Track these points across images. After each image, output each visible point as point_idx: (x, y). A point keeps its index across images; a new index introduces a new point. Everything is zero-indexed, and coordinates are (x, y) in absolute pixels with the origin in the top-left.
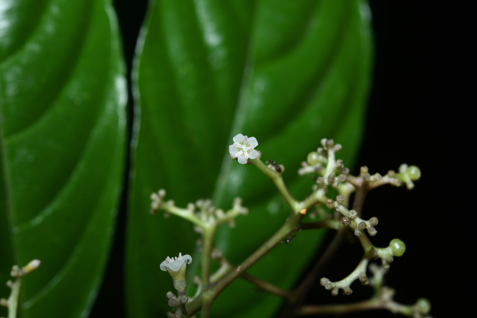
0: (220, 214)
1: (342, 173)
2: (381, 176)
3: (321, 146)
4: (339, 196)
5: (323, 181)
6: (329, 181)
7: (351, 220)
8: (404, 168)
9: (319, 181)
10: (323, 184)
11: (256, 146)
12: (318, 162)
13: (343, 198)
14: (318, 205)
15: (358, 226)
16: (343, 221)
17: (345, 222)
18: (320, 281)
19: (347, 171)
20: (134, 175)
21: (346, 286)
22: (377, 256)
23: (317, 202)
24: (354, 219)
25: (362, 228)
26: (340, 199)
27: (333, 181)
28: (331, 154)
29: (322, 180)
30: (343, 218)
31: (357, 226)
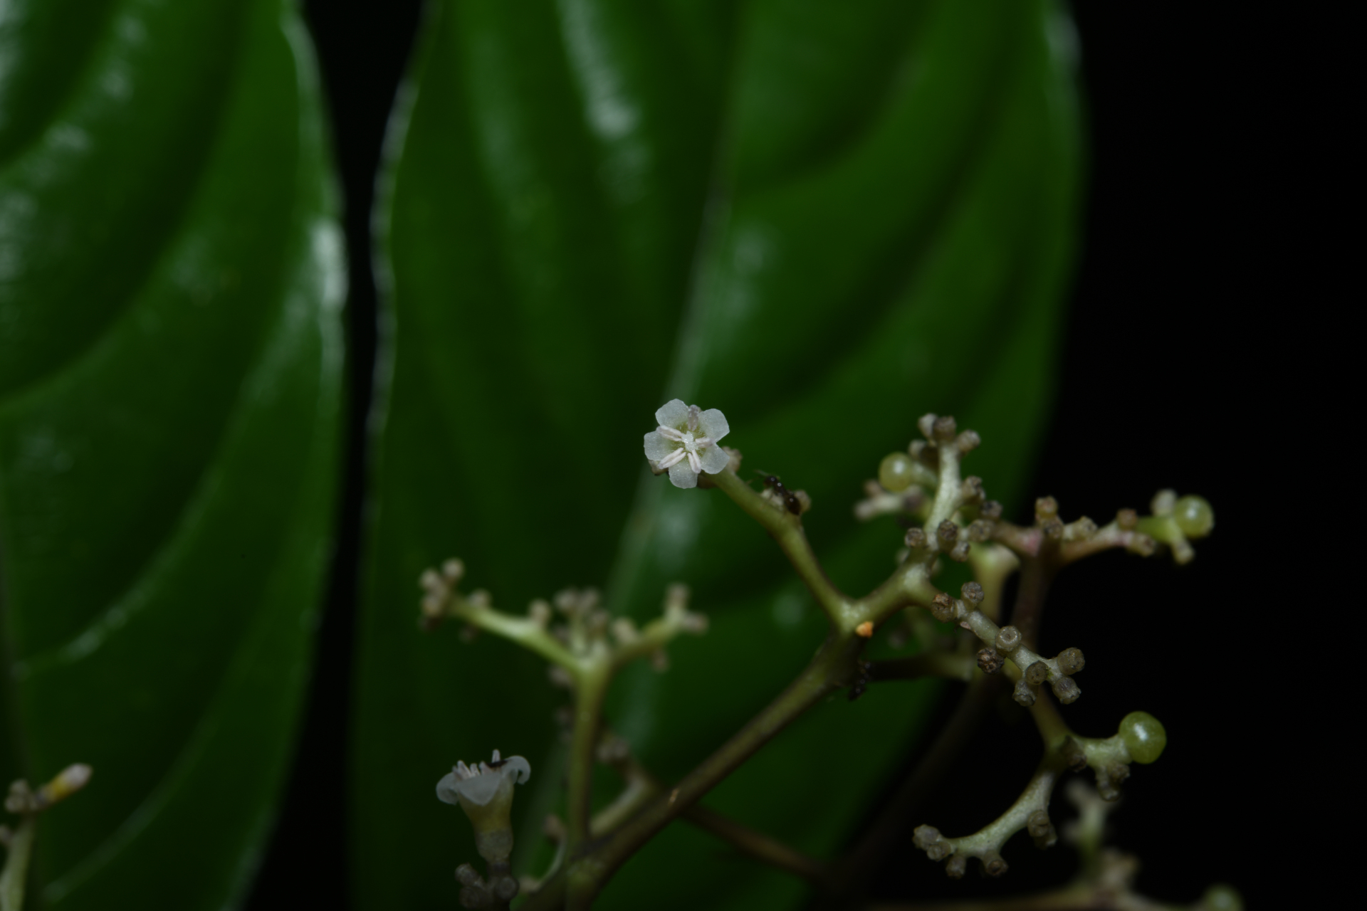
0: (625, 631)
1: (980, 517)
2: (1094, 527)
3: (919, 435)
4: (971, 584)
5: (924, 540)
6: (939, 539)
7: (1005, 658)
8: (1165, 501)
9: (911, 538)
10: (924, 547)
11: (722, 437)
12: (912, 481)
13: (981, 590)
14: (910, 609)
15: (1024, 674)
16: (980, 660)
17: (986, 662)
18: (912, 834)
19: (996, 509)
20: (375, 512)
21: (988, 851)
22: (1083, 761)
23: (907, 601)
24: (1011, 652)
25: (1037, 679)
26: (973, 595)
27: (952, 539)
28: (949, 459)
29: (921, 538)
30: (981, 651)
31: (1022, 672)
